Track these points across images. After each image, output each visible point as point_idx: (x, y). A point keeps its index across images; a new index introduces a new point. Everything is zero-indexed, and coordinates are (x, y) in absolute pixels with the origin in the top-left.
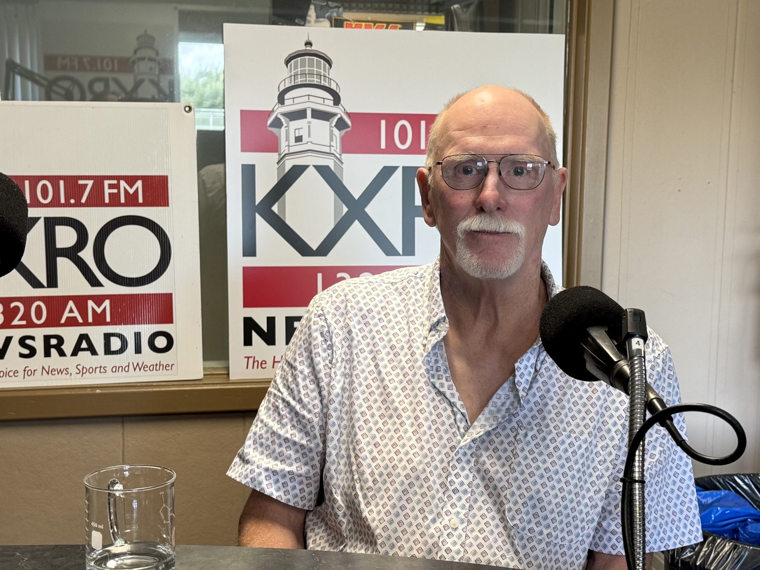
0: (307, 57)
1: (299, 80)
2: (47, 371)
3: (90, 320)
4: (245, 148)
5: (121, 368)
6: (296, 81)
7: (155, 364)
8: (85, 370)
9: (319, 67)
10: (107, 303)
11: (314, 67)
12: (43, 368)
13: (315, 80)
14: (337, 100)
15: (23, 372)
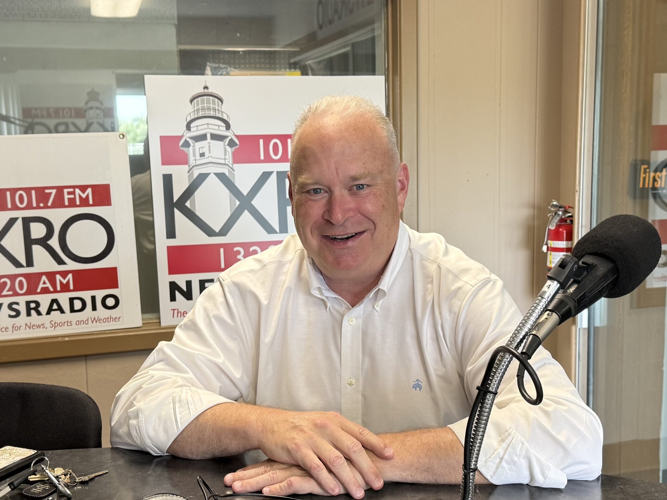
0: (205, 97)
1: (201, 113)
2: (29, 326)
3: (59, 288)
4: (164, 163)
5: (82, 322)
6: (198, 114)
7: (107, 317)
8: (56, 325)
9: (214, 104)
10: (70, 276)
11: (210, 104)
12: (26, 324)
13: (212, 113)
14: (228, 127)
15: (12, 328)
